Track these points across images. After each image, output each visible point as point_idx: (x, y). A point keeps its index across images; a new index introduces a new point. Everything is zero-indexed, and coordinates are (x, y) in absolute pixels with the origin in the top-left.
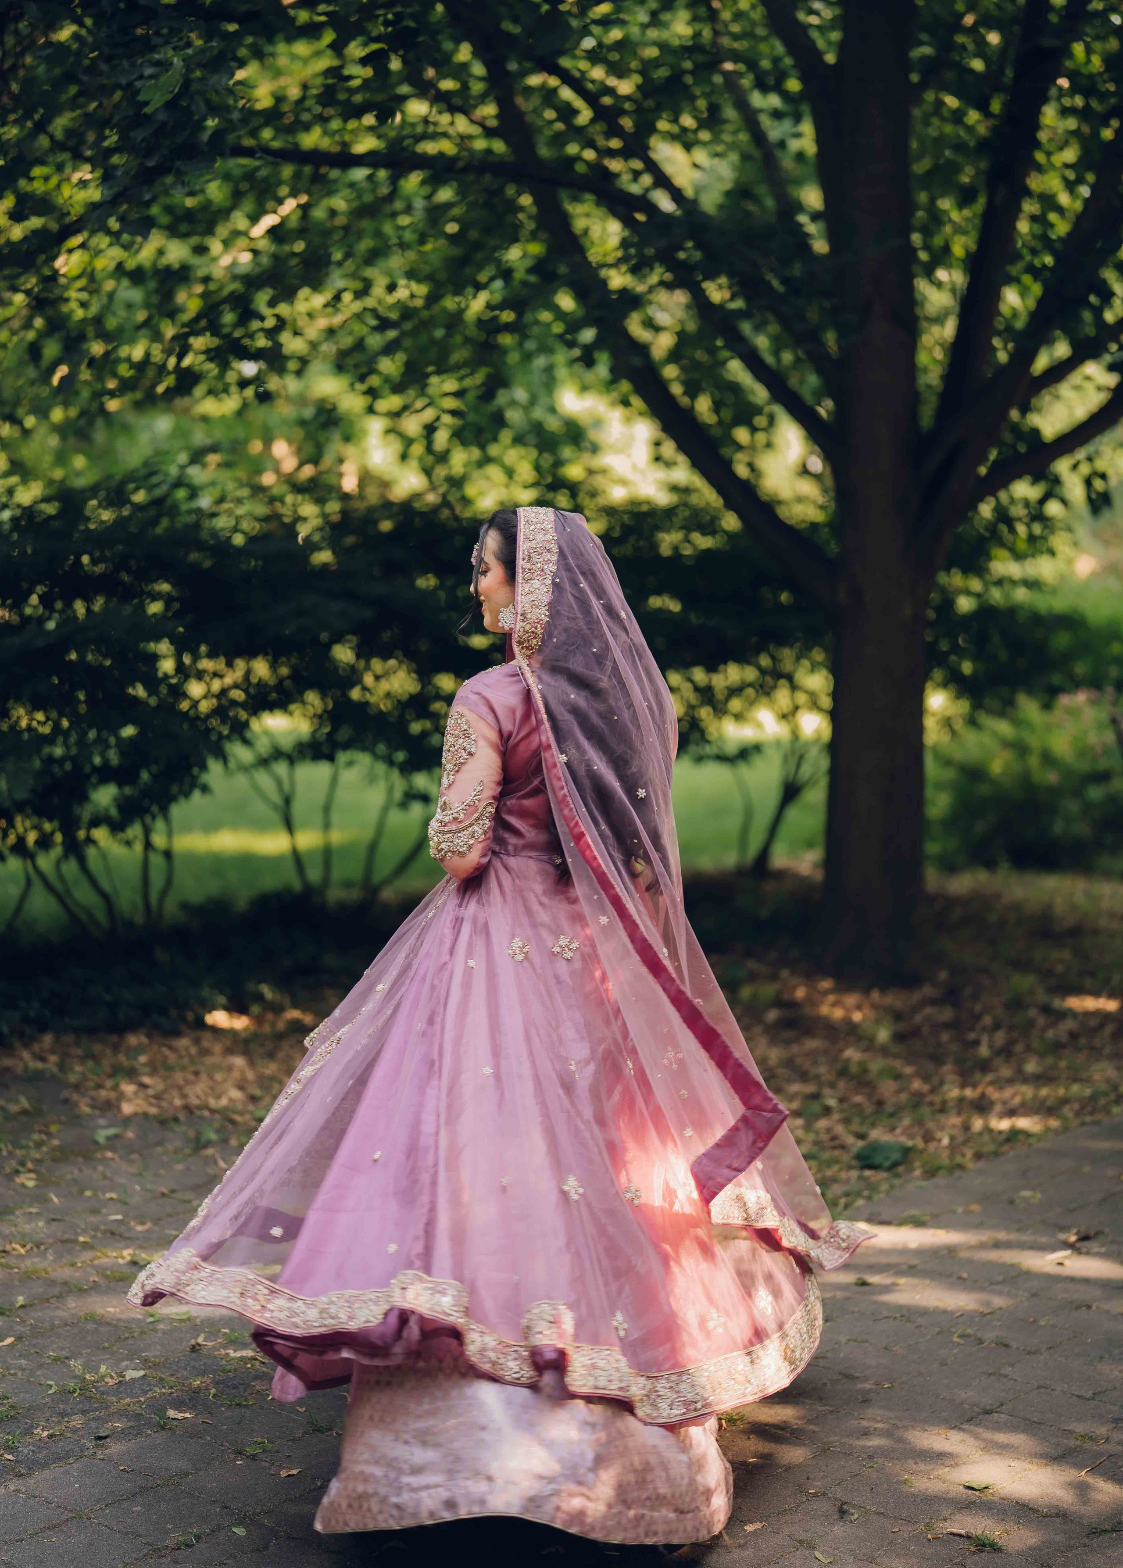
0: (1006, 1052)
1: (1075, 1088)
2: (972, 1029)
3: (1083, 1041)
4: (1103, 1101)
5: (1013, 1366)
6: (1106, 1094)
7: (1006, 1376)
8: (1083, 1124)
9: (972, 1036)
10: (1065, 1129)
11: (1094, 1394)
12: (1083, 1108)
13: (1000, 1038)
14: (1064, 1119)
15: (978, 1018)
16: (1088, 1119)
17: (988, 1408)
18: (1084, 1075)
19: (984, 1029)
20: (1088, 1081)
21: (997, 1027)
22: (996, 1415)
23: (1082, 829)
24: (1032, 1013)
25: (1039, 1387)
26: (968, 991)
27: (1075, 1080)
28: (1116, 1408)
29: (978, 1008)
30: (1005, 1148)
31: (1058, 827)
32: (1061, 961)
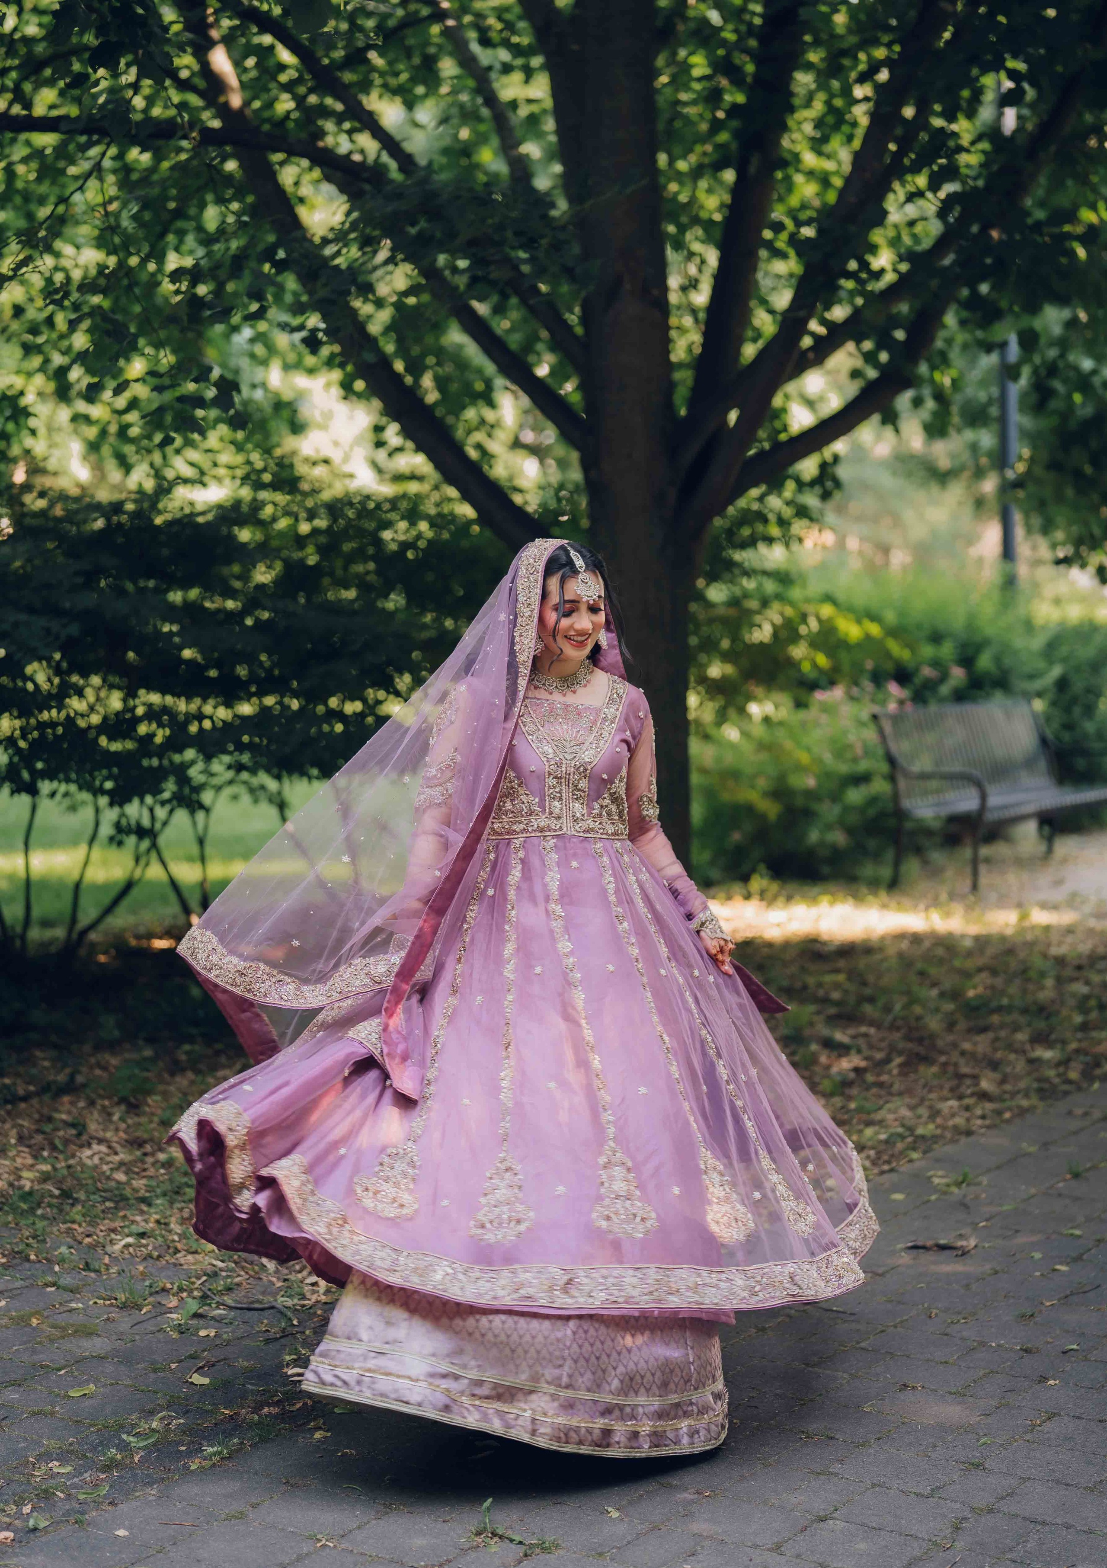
1: (869, 1132)
3: (870, 1078)
4: (900, 1146)
5: (841, 1462)
6: (902, 1137)
7: (836, 1475)
8: (882, 1173)
11: (932, 1490)
12: (879, 1153)
16: (886, 1167)
17: (822, 1513)
18: (878, 1116)
20: (881, 1123)
22: (831, 1522)
24: (814, 1047)
25: (873, 1486)
27: (869, 1124)
28: (958, 1505)
31: (814, 836)
32: (837, 986)
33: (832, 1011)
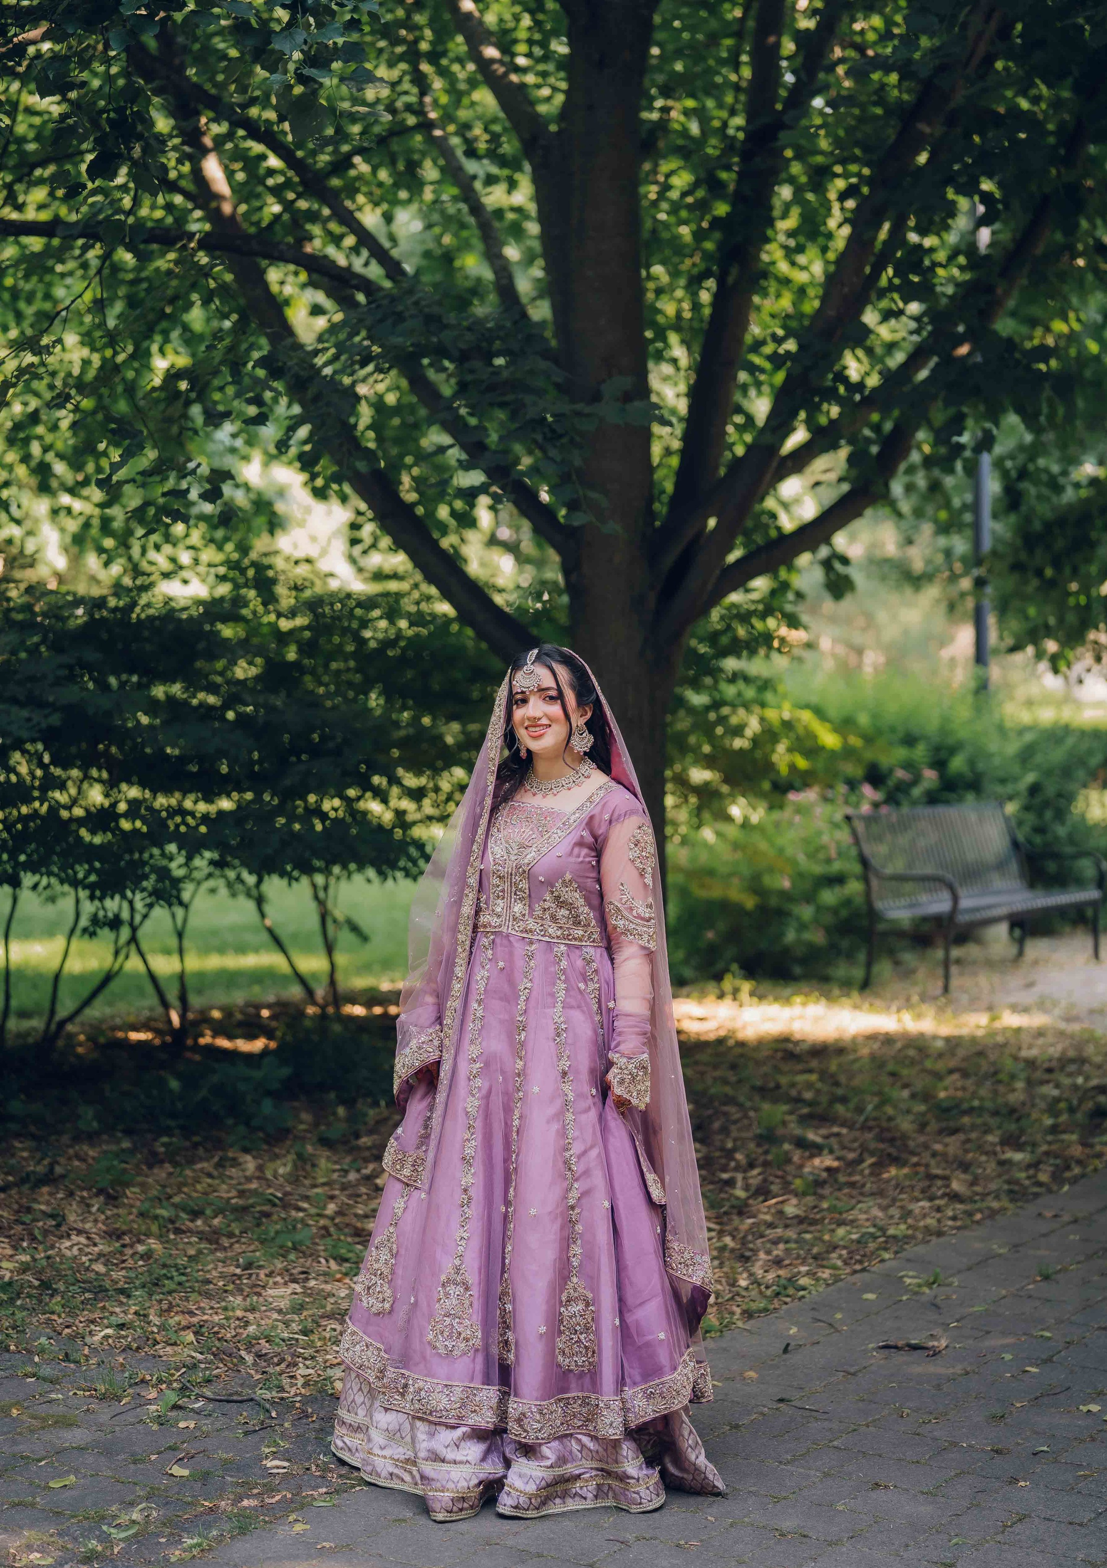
0: (763, 1192)
1: (841, 1231)
2: (724, 1169)
3: (842, 1178)
4: (872, 1246)
5: (815, 1560)
6: (874, 1237)
8: (855, 1272)
9: (725, 1176)
10: (837, 1279)
12: (851, 1253)
13: (755, 1176)
14: (834, 1268)
15: (729, 1154)
16: (858, 1267)
18: (850, 1216)
19: (737, 1169)
20: (852, 1223)
21: (751, 1165)
23: (817, 937)
24: (787, 1146)
26: (716, 1125)
27: (841, 1223)
29: (730, 1145)
30: (776, 1303)
31: (790, 936)
32: (809, 1086)
33: (805, 1111)
